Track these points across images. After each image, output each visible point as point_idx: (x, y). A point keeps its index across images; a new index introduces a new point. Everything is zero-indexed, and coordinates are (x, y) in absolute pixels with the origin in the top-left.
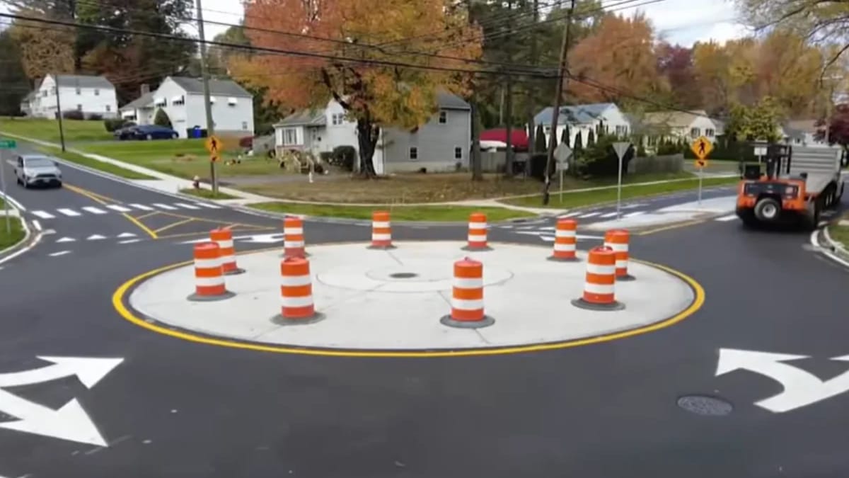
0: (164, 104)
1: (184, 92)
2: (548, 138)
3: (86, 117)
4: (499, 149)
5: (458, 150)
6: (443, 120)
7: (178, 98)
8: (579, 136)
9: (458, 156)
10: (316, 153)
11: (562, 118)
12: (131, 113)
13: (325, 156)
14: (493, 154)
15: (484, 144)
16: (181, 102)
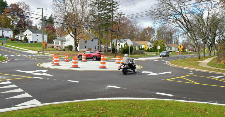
0: (26, 35)
1: (31, 33)
2: (115, 46)
3: (5, 37)
4: (104, 47)
5: (95, 47)
6: (92, 40)
7: (30, 34)
8: (122, 46)
9: (96, 48)
10: (64, 46)
11: (118, 41)
12: (17, 37)
13: (66, 47)
14: (103, 48)
15: (102, 46)
16: (31, 35)
